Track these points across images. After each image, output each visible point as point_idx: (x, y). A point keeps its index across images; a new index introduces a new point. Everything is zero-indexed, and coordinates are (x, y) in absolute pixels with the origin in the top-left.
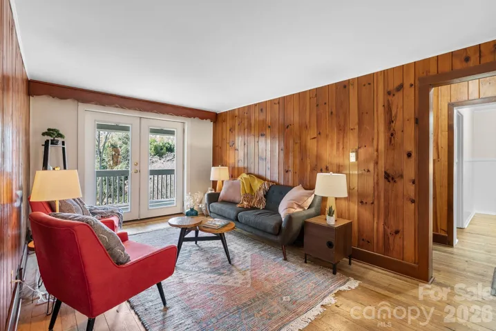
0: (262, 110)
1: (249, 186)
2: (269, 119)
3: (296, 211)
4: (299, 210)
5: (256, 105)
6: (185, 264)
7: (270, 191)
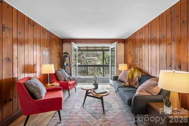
0: (141, 33)
1: (132, 74)
2: (144, 38)
3: (145, 94)
4: (147, 94)
5: (138, 31)
6: (87, 106)
7: (142, 79)
